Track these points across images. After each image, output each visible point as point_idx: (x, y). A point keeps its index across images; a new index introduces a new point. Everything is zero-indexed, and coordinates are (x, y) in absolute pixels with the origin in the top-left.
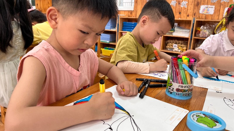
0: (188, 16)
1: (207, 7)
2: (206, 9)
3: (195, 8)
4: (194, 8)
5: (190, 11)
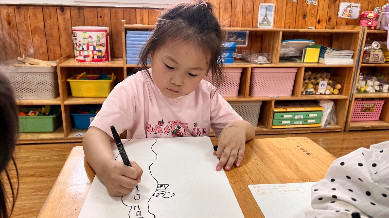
0: (319, 22)
1: (350, 6)
2: (349, 9)
3: (331, 7)
4: (329, 7)
5: (323, 13)
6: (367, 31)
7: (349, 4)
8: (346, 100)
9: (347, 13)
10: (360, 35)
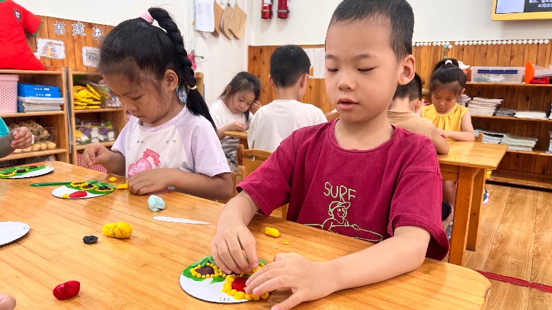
1: (50, 44)
2: (50, 47)
6: (71, 73)
7: (48, 40)
8: (65, 153)
9: (49, 52)
10: (64, 77)
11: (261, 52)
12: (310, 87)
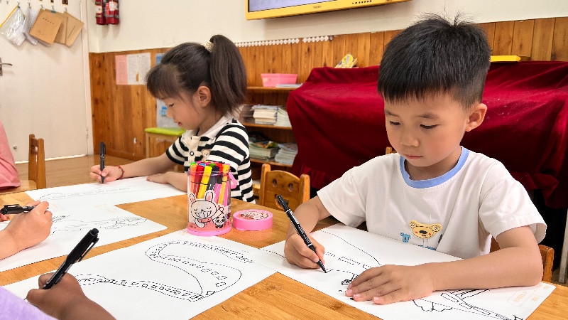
11: (104, 58)
12: (138, 94)
